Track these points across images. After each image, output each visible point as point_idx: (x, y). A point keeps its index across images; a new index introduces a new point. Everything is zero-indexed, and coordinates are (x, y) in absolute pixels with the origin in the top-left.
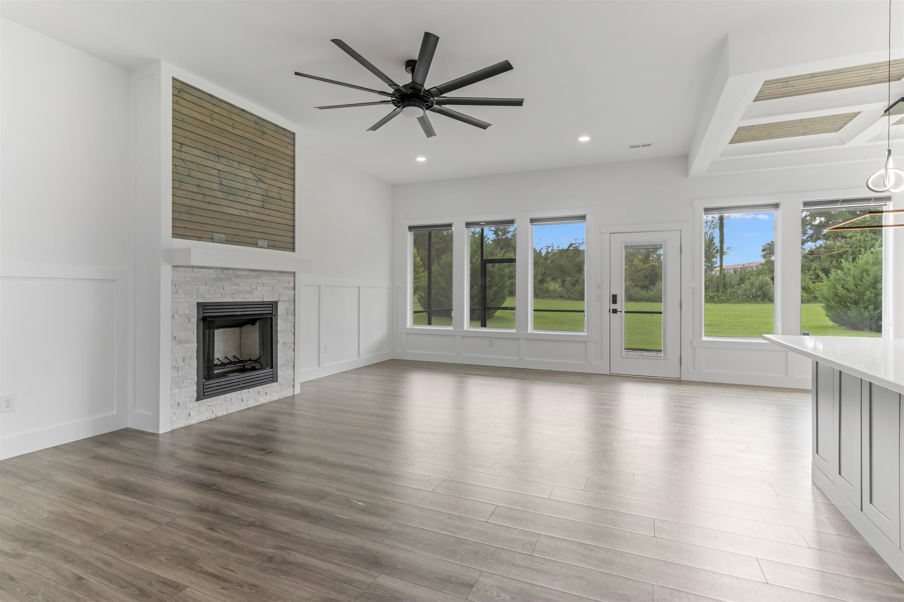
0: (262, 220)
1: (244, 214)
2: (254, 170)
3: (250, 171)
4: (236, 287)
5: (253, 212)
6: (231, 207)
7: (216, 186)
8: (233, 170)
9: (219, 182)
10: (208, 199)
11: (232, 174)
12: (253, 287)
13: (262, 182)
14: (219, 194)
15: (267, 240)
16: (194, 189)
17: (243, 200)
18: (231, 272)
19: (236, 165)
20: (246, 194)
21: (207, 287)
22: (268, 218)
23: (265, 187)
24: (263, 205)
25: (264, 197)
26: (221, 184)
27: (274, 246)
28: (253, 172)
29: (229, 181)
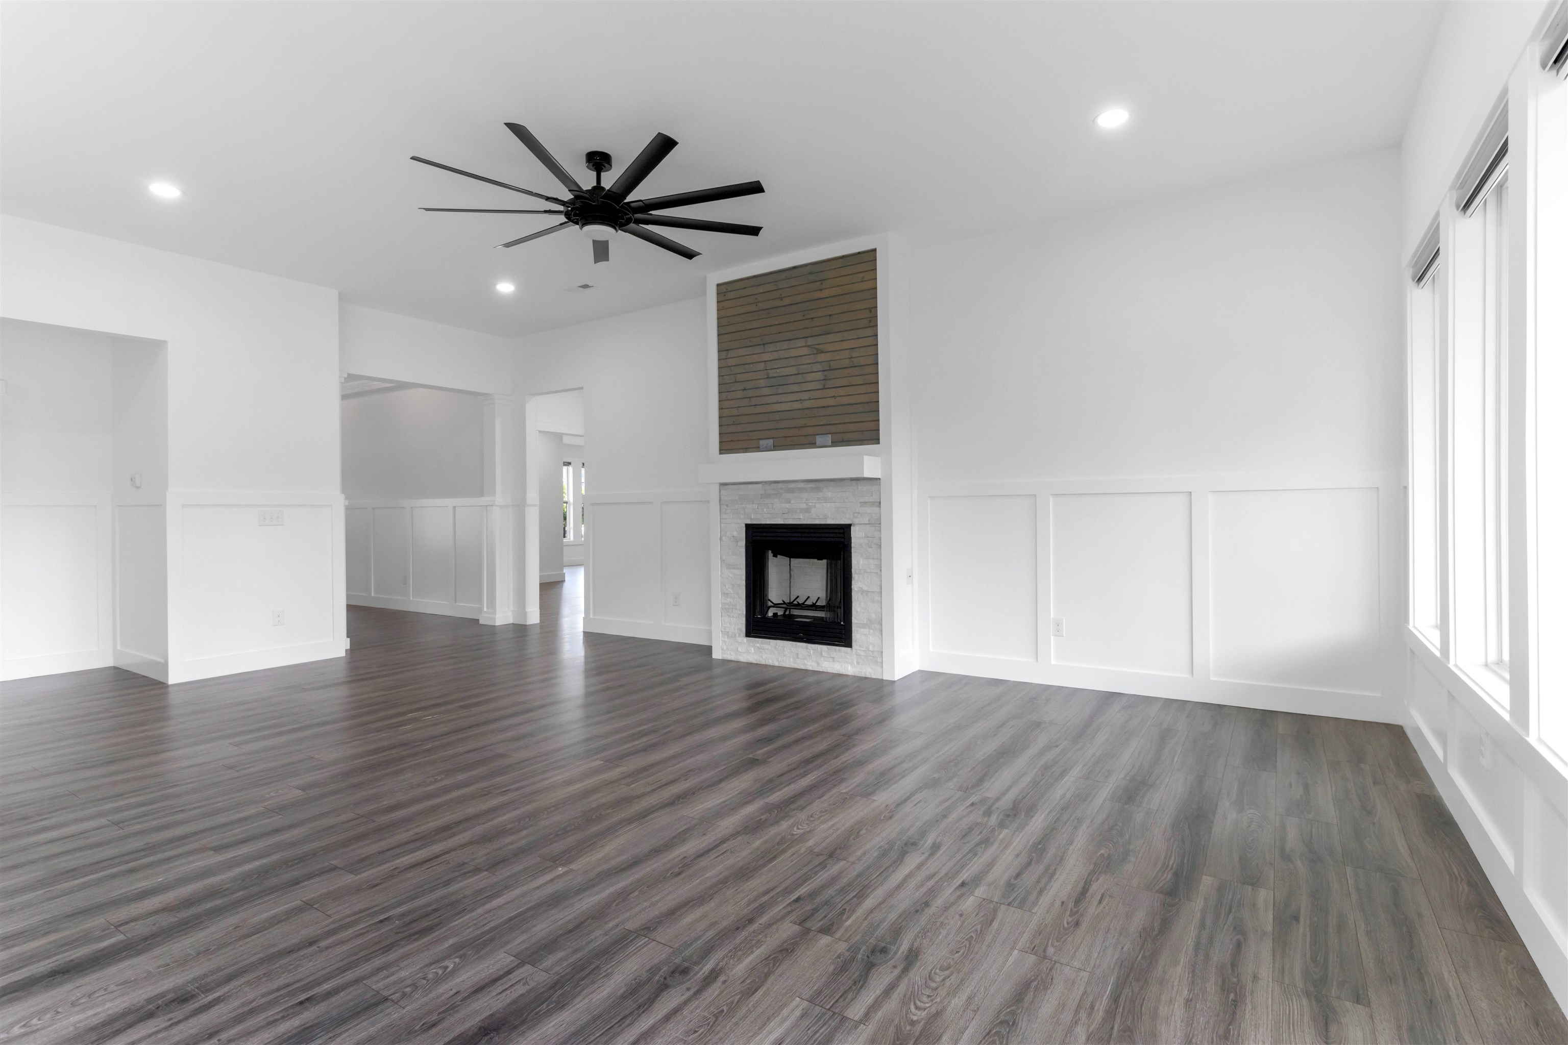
0: (824, 407)
1: (797, 405)
2: (810, 341)
3: (804, 345)
4: (787, 505)
5: (810, 399)
6: (781, 402)
7: (762, 383)
8: (783, 354)
9: (766, 377)
10: (754, 401)
11: (781, 359)
12: (810, 504)
13: (822, 352)
14: (766, 391)
15: (830, 435)
16: (740, 394)
17: (795, 388)
18: (780, 485)
19: (785, 345)
20: (800, 379)
21: (755, 506)
22: (831, 402)
23: (828, 357)
24: (824, 385)
25: (826, 373)
26: (768, 378)
27: (843, 441)
28: (809, 344)
29: (776, 370)
